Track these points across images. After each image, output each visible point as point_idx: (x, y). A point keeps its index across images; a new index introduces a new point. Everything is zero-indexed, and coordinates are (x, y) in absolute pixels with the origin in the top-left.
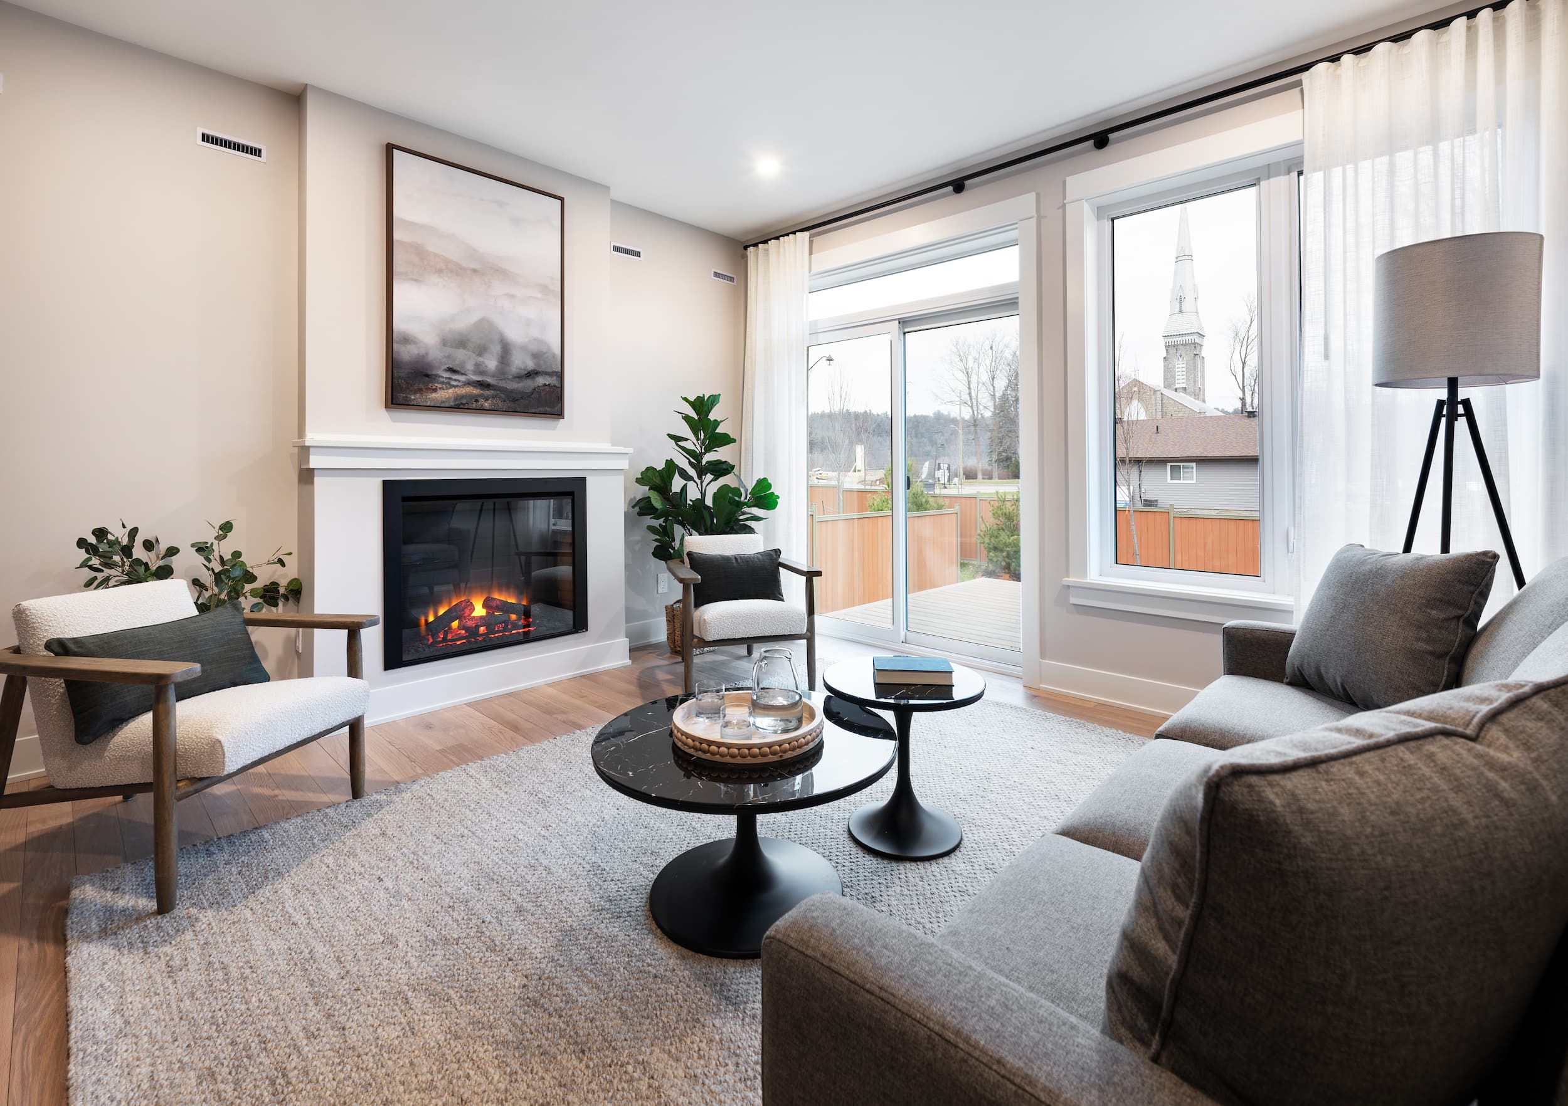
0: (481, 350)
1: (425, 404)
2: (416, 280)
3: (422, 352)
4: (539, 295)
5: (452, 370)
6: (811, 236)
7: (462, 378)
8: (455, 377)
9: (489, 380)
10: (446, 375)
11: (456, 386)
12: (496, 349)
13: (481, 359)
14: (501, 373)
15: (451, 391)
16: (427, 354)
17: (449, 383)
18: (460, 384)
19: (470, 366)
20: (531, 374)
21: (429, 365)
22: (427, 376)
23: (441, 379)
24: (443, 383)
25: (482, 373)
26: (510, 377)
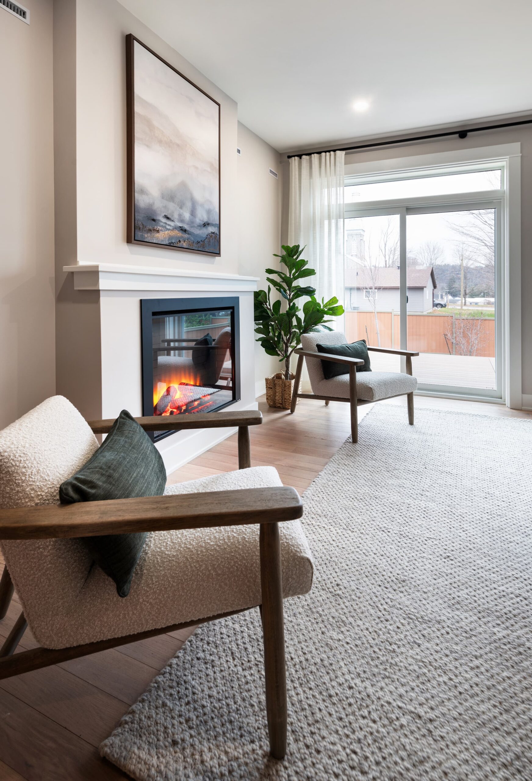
0: (181, 205)
1: (152, 241)
2: (148, 146)
3: (151, 202)
4: (209, 169)
5: (167, 218)
6: (346, 154)
7: (172, 224)
8: (169, 222)
9: (186, 227)
10: (164, 220)
11: (169, 230)
12: (189, 204)
13: (181, 211)
14: (191, 223)
15: (166, 232)
16: (154, 203)
17: (165, 227)
18: (171, 228)
19: (176, 216)
20: (206, 225)
21: (154, 212)
22: (154, 220)
23: (162, 224)
24: (162, 226)
25: (182, 221)
26: (196, 226)
